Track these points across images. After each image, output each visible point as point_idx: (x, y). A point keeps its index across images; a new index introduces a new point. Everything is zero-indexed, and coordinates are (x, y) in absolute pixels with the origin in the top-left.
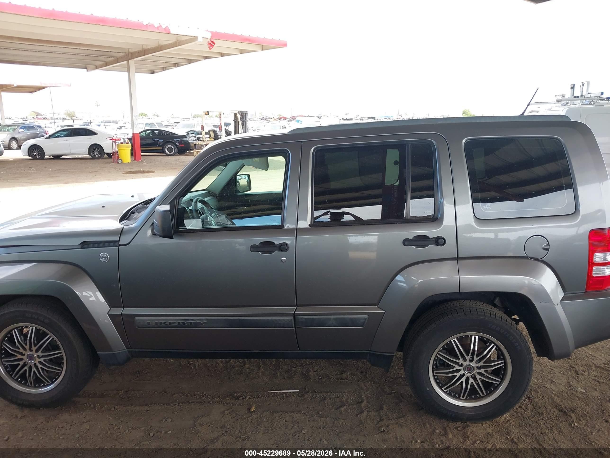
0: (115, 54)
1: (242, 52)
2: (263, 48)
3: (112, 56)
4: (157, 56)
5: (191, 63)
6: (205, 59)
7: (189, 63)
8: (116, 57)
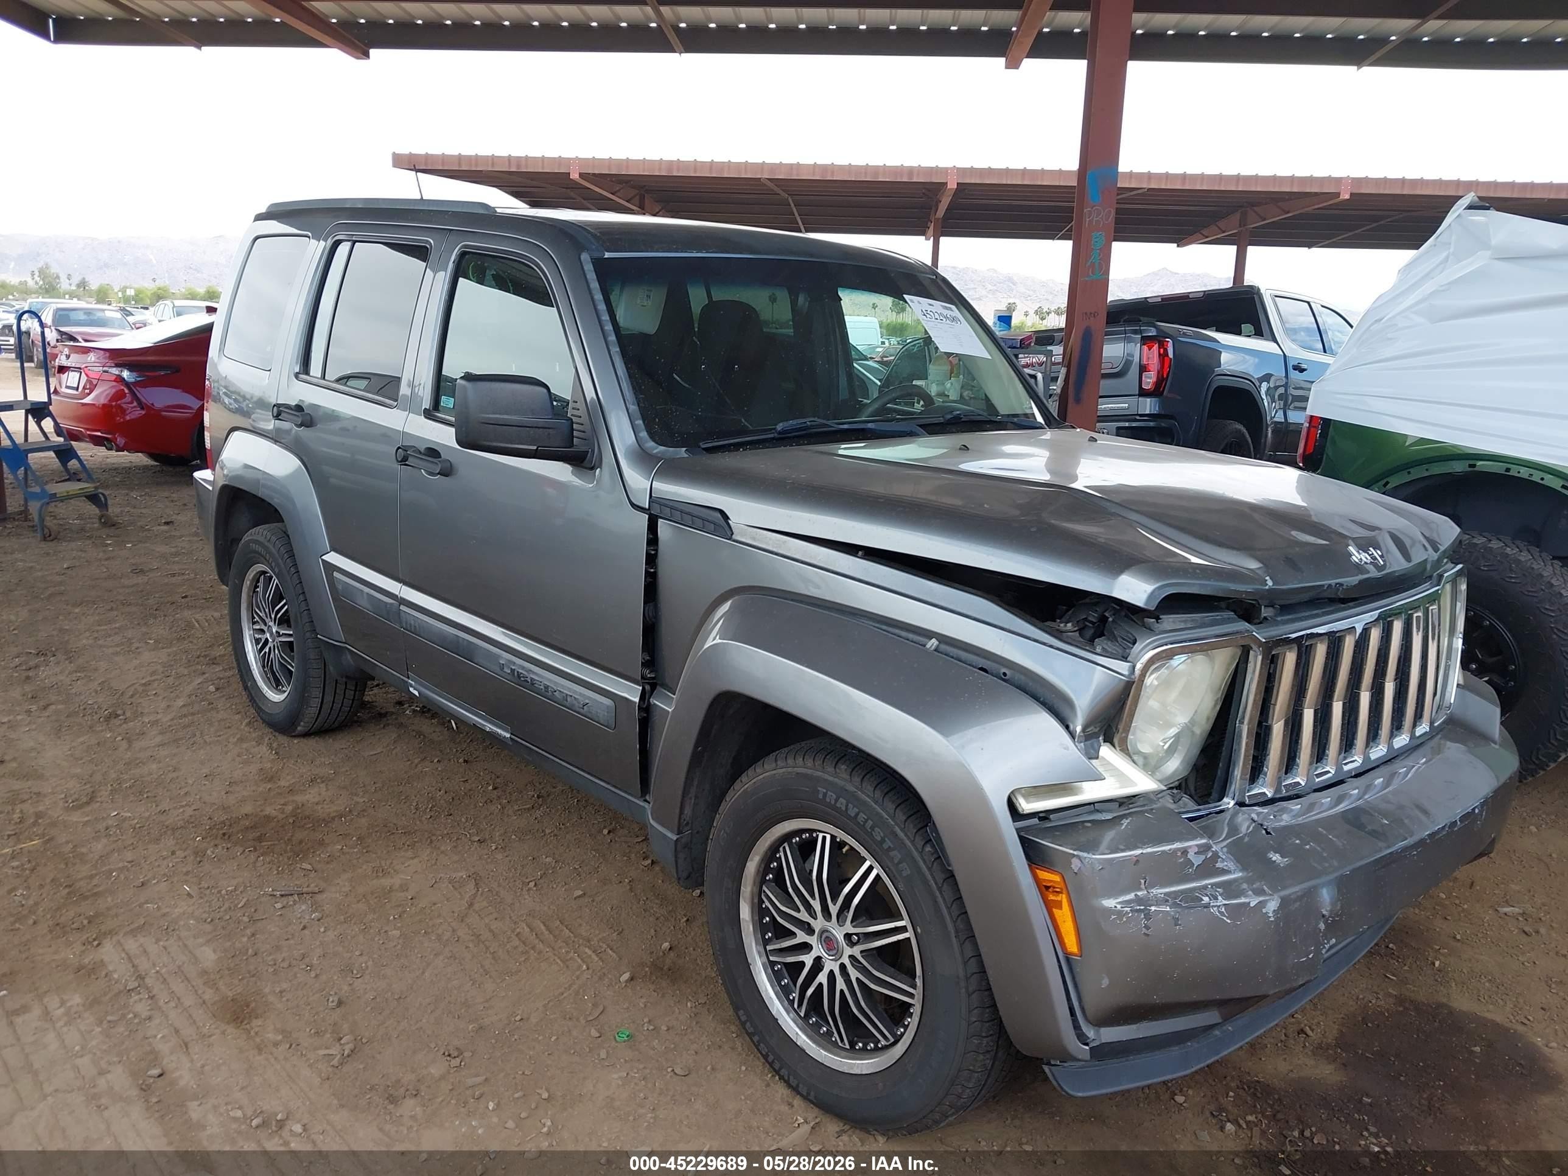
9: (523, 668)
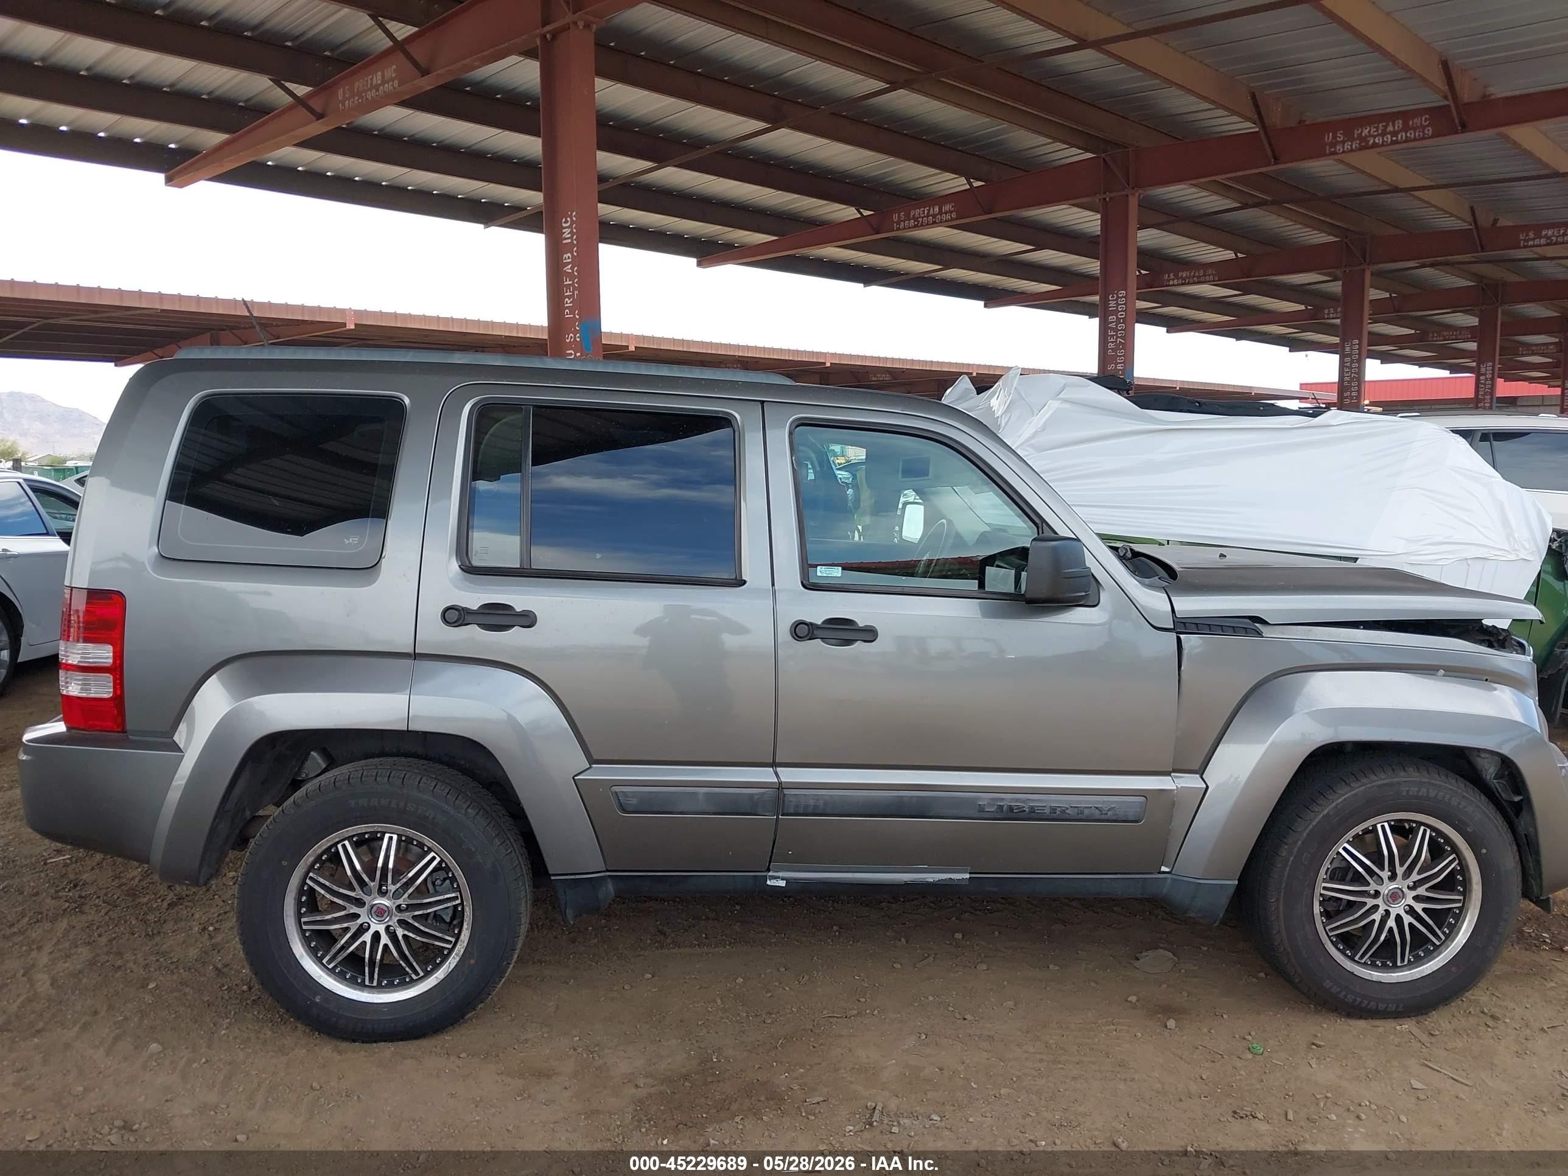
9: (1017, 800)
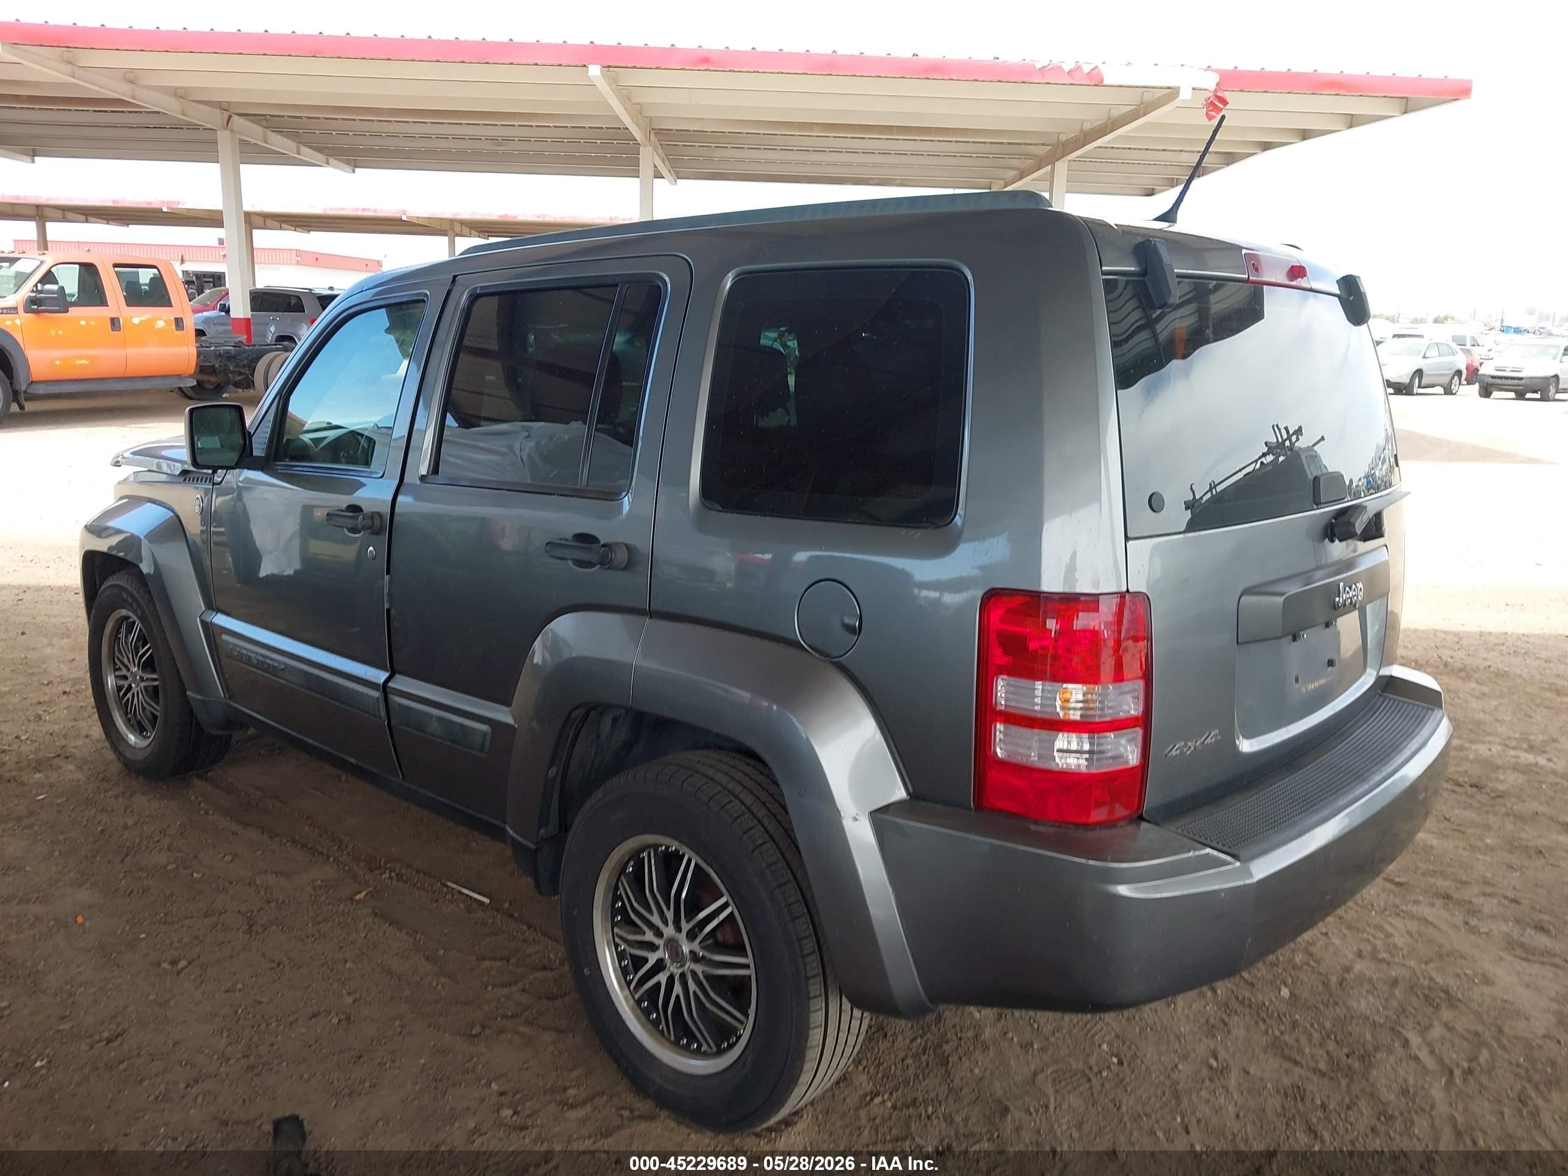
0: (1032, 150)
1: (1352, 121)
2: (1408, 106)
3: (1028, 156)
4: (1106, 148)
5: (1232, 163)
6: (1265, 150)
7: (1228, 165)
8: (1037, 156)
